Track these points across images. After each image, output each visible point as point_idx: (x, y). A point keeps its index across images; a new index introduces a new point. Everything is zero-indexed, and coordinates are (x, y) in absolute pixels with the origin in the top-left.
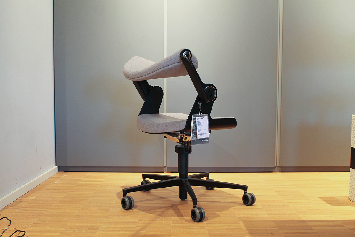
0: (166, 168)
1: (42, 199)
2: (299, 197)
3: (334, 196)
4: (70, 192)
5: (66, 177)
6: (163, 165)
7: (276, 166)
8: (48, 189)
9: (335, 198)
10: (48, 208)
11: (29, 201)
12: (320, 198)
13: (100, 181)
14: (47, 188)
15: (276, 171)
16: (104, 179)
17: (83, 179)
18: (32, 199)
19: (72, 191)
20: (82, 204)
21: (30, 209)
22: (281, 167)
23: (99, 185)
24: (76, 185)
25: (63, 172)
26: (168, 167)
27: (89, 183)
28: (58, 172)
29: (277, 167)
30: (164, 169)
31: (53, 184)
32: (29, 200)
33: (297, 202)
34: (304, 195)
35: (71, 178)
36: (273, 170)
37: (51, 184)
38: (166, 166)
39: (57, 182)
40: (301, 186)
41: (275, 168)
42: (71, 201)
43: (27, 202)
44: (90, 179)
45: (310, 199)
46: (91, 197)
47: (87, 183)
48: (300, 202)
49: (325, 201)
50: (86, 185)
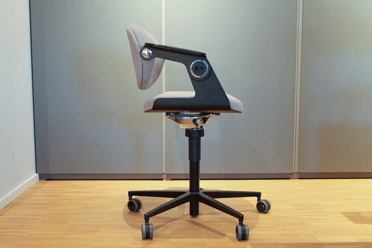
0: (166, 174)
1: (20, 217)
2: (319, 212)
3: (359, 211)
4: (53, 207)
5: (48, 187)
6: (162, 171)
7: (294, 172)
8: (28, 204)
9: (360, 213)
10: (28, 229)
11: (6, 220)
12: (342, 213)
13: (88, 192)
14: (26, 203)
15: (294, 178)
16: (93, 190)
17: (68, 190)
18: (9, 217)
19: (56, 206)
20: (68, 223)
21: (7, 230)
22: (300, 173)
23: (87, 198)
24: (61, 198)
25: (45, 180)
26: (168, 174)
27: (75, 195)
28: (39, 180)
29: (296, 172)
30: (163, 176)
31: (33, 197)
32: (5, 218)
33: (315, 219)
34: (323, 210)
35: (54, 188)
36: (291, 177)
37: (31, 196)
38: (165, 172)
39: (38, 195)
40: (322, 198)
41: (293, 175)
42: (55, 219)
43: (3, 221)
44: (77, 190)
45: (330, 215)
46: (78, 213)
47: (73, 195)
48: (318, 219)
49: (348, 218)
50: (72, 198)
